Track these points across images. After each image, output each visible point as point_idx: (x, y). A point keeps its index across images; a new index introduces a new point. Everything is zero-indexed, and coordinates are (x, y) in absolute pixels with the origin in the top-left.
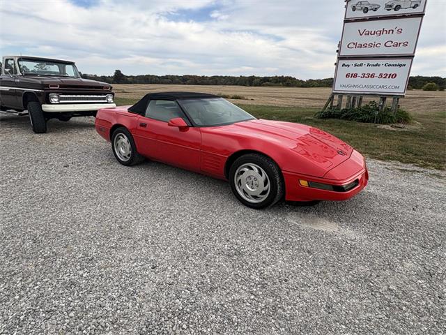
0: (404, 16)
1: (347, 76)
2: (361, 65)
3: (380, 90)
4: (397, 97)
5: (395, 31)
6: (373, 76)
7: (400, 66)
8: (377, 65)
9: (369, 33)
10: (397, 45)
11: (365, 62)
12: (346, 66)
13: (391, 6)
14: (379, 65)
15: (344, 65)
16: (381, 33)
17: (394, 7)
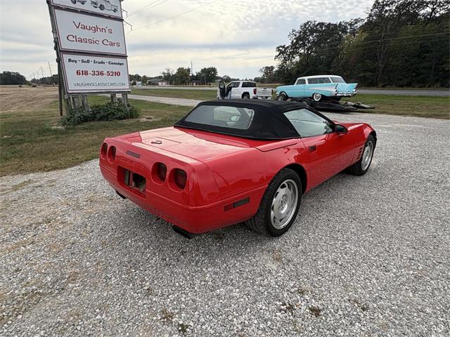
0: (109, 17)
1: (78, 73)
2: (88, 61)
3: (112, 87)
4: (125, 93)
5: (107, 30)
6: (102, 74)
7: (120, 64)
8: (102, 63)
9: (84, 28)
10: (112, 44)
11: (92, 58)
12: (73, 61)
13: (95, 4)
14: (104, 63)
15: (70, 60)
16: (96, 29)
17: (99, 5)
